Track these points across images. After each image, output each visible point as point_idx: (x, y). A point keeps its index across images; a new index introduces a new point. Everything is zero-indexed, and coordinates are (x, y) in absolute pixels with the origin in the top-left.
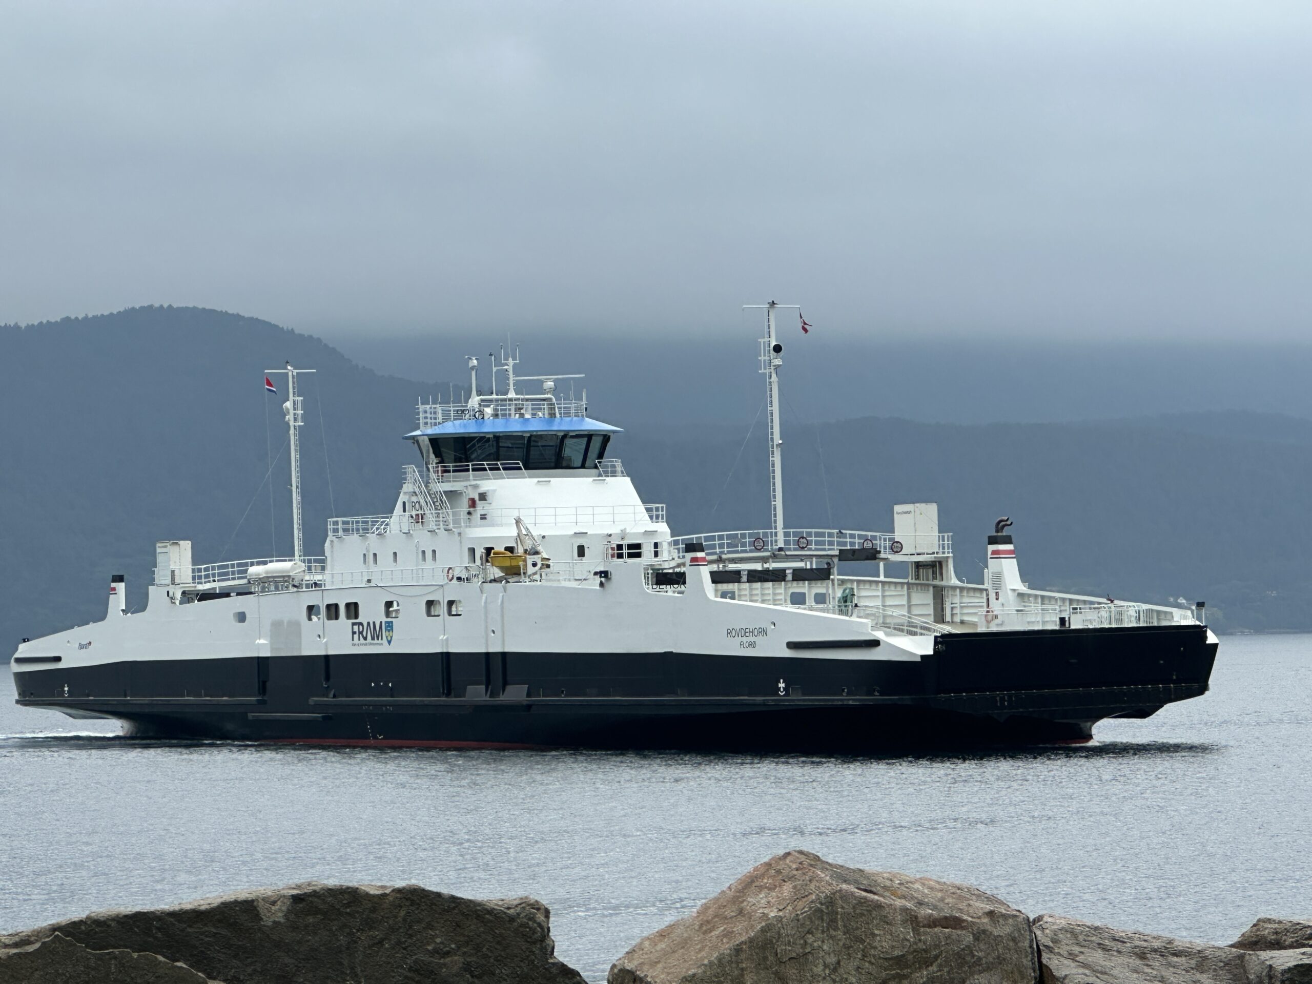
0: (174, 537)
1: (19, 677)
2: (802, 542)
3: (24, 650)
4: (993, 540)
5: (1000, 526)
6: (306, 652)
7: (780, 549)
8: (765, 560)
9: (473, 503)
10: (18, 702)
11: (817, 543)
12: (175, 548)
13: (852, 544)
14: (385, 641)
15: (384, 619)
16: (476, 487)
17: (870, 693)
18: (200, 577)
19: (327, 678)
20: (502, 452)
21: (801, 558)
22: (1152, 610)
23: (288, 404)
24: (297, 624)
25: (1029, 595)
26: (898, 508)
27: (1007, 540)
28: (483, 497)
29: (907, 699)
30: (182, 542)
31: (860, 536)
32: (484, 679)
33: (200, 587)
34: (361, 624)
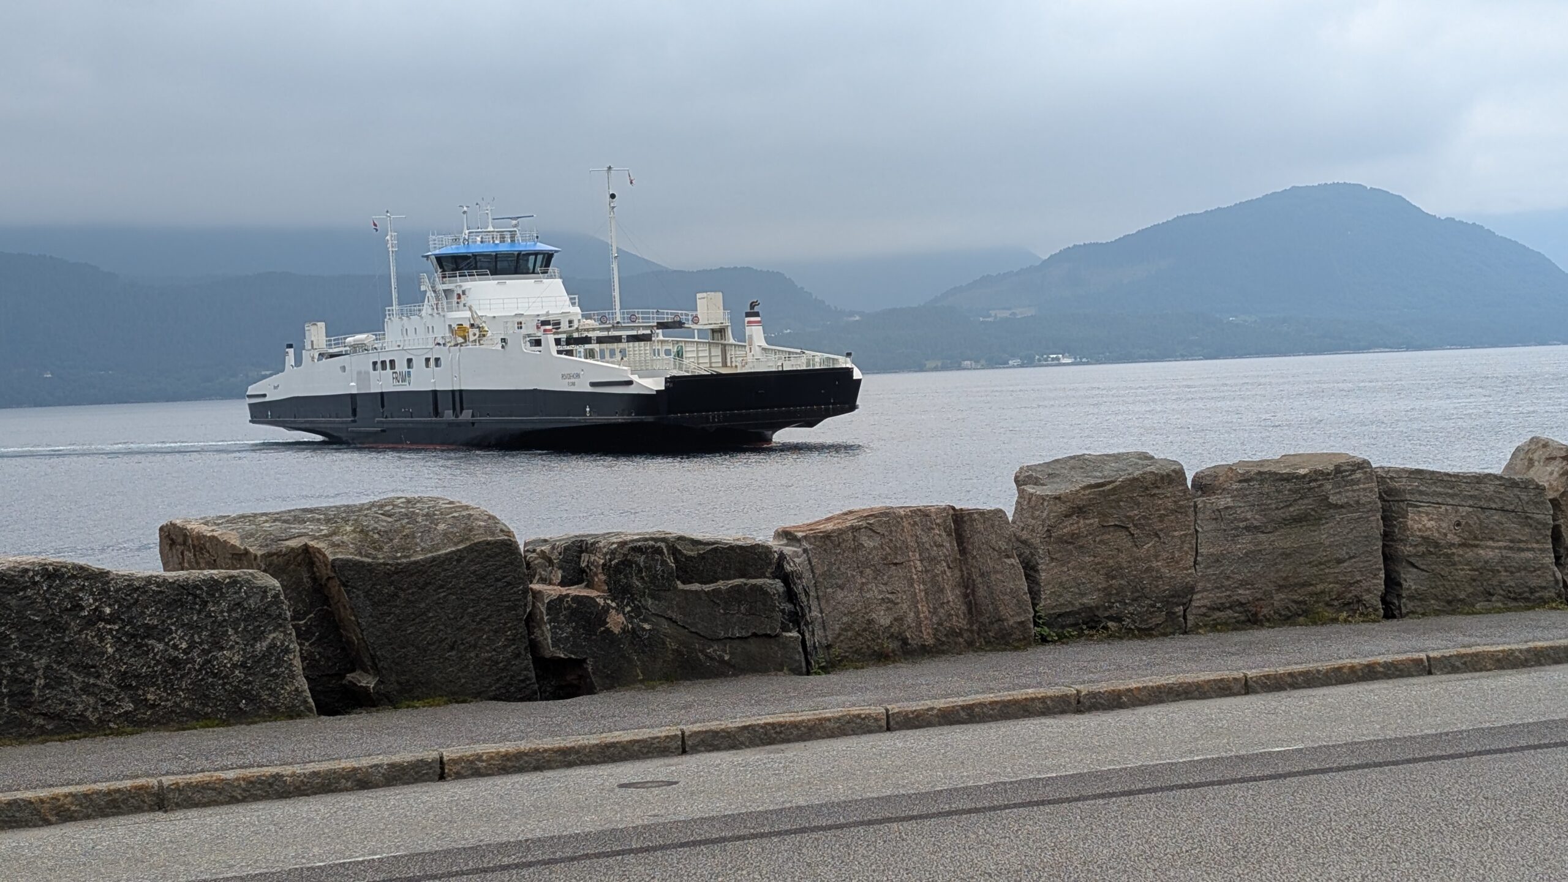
0: (314, 321)
1: (251, 405)
2: (632, 318)
3: (251, 390)
4: (748, 315)
5: (752, 305)
6: (372, 391)
7: (618, 323)
8: (608, 329)
9: (459, 297)
10: (250, 421)
11: (643, 318)
12: (315, 327)
13: (668, 318)
14: (407, 383)
15: (407, 370)
16: (460, 286)
17: (630, 415)
18: (330, 345)
19: (383, 406)
20: (479, 264)
21: (632, 328)
22: (830, 358)
23: (388, 237)
24: (368, 373)
25: (769, 349)
26: (699, 295)
27: (757, 314)
28: (464, 292)
29: (650, 419)
30: (319, 324)
31: (672, 314)
32: (451, 406)
33: (331, 351)
34: (396, 373)
